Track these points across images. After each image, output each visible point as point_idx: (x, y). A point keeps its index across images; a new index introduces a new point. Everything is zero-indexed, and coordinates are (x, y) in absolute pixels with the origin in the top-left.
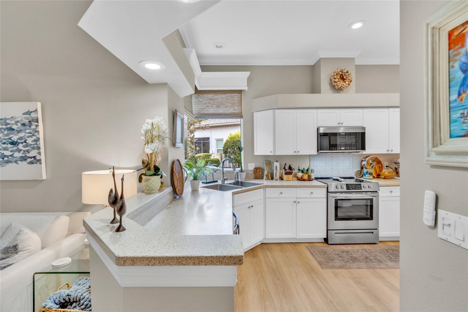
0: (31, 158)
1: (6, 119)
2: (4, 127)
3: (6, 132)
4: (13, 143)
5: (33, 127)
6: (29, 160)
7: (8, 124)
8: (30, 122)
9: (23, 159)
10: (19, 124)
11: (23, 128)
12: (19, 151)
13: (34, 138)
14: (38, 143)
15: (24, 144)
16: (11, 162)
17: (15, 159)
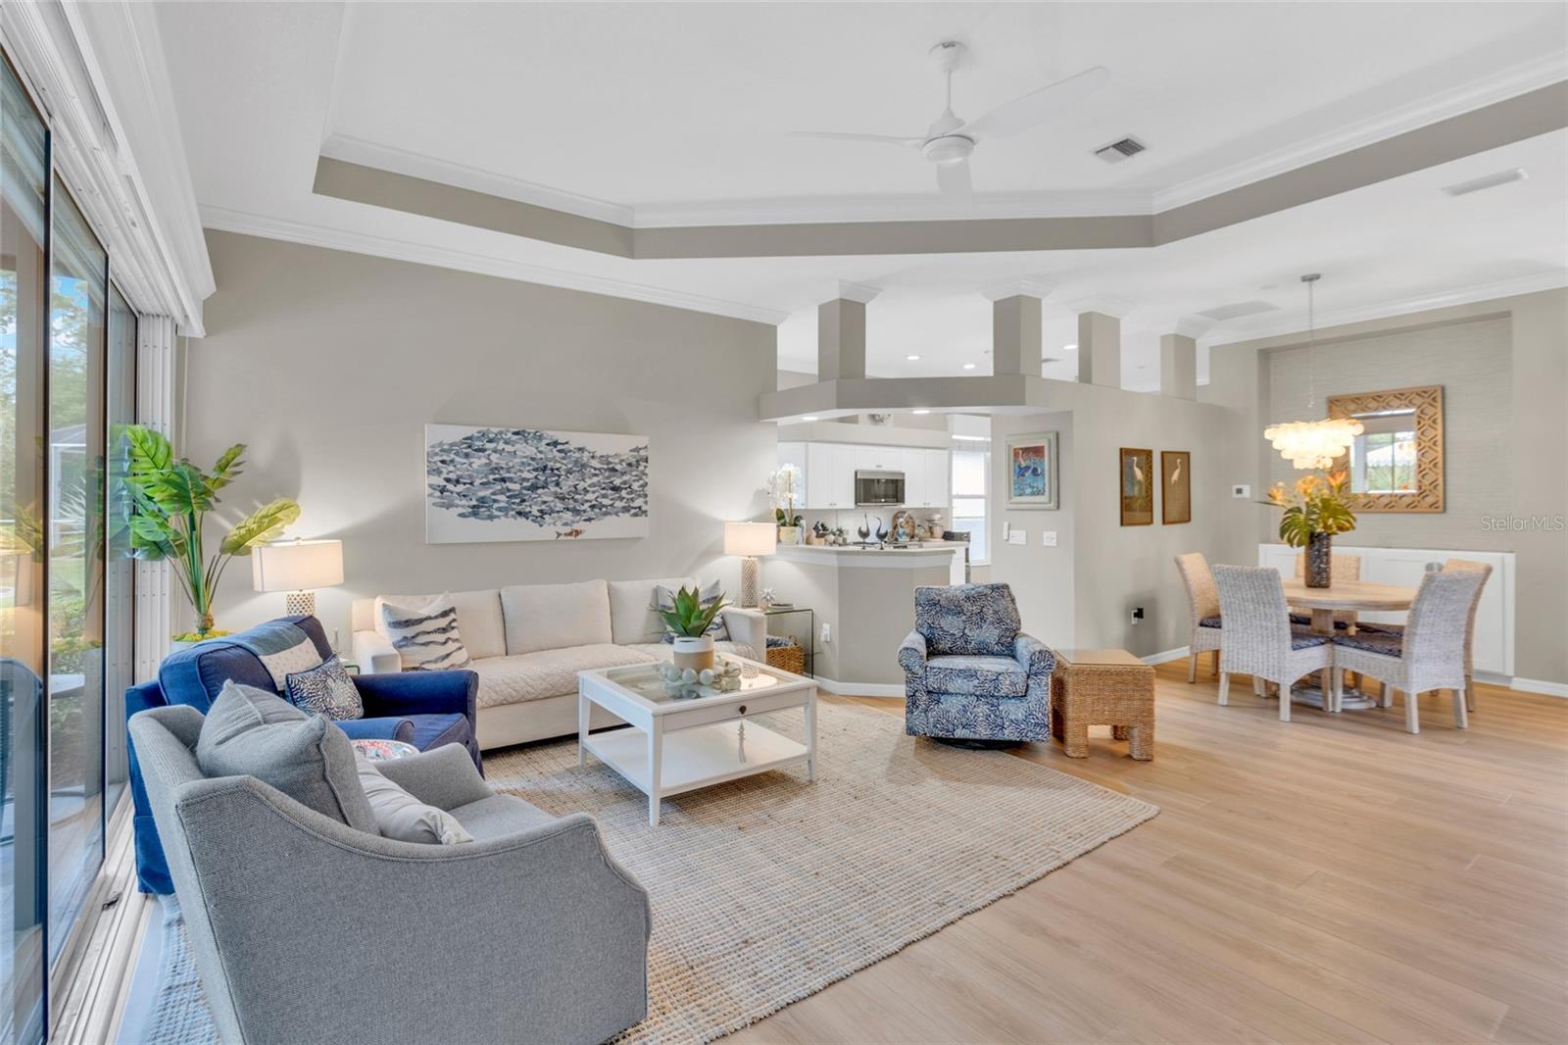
0: (635, 508)
1: (608, 457)
2: (605, 467)
3: (607, 474)
4: (615, 489)
5: (641, 468)
6: (633, 511)
7: (611, 463)
8: (637, 461)
9: (626, 509)
10: (624, 464)
11: (628, 469)
12: (621, 499)
13: (641, 482)
14: (646, 489)
15: (629, 490)
16: (610, 514)
17: (615, 510)
